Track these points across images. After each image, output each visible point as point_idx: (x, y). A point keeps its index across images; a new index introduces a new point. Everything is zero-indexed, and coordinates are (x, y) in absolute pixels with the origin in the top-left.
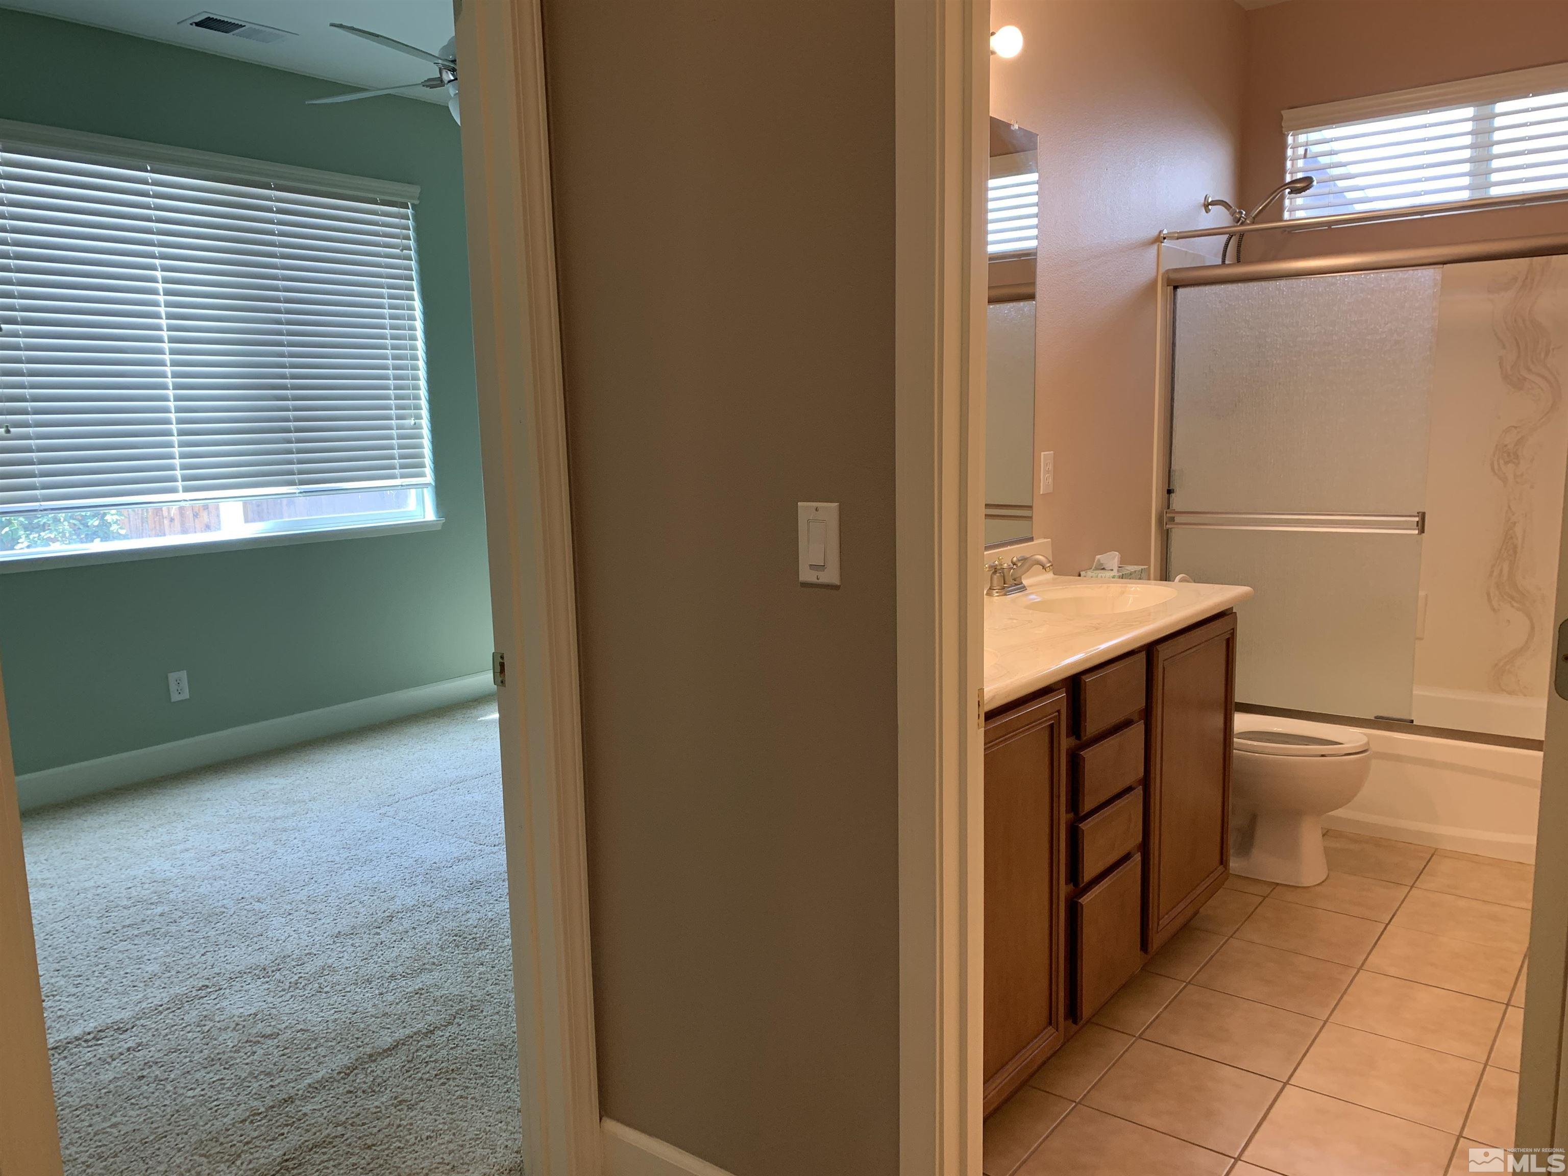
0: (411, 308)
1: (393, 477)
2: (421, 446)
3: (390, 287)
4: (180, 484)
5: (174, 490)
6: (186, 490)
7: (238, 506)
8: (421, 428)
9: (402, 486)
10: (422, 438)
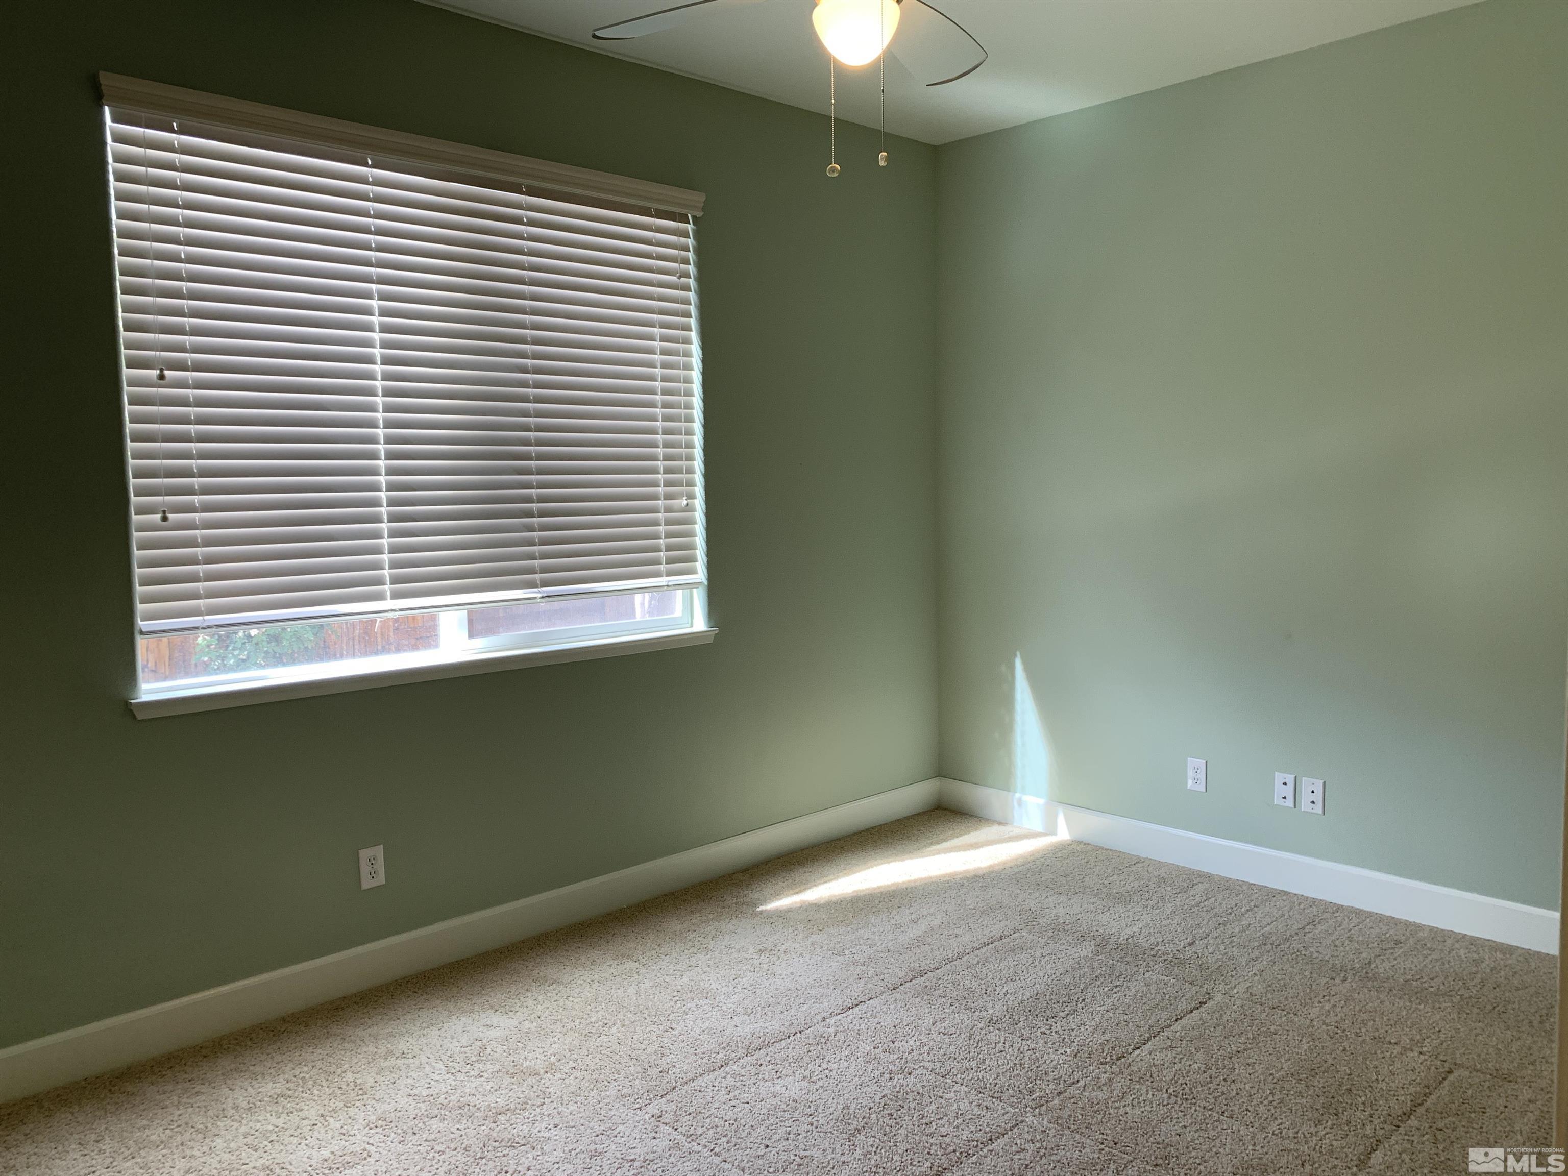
0: (687, 354)
1: (657, 575)
2: (692, 534)
3: (663, 325)
4: (387, 588)
5: (379, 597)
6: (396, 595)
7: (462, 615)
8: (694, 510)
9: (668, 586)
10: (694, 523)
